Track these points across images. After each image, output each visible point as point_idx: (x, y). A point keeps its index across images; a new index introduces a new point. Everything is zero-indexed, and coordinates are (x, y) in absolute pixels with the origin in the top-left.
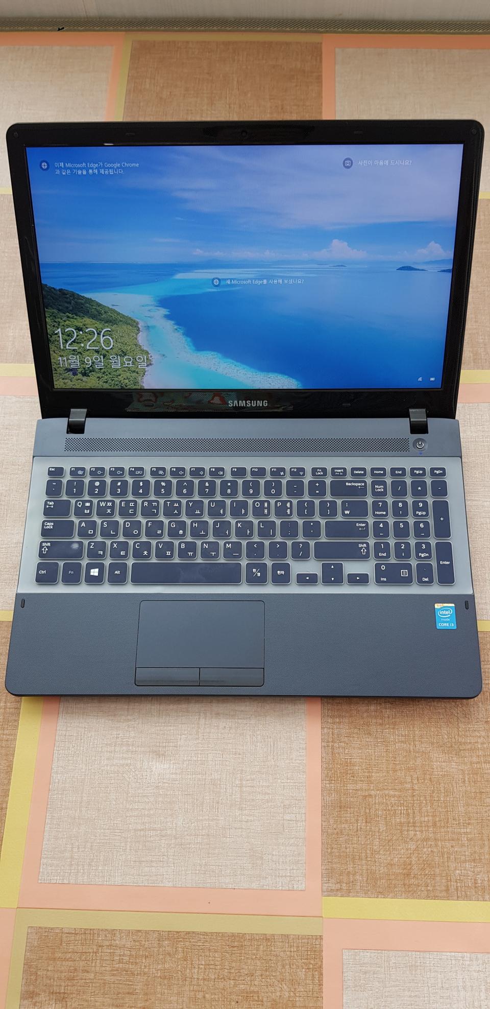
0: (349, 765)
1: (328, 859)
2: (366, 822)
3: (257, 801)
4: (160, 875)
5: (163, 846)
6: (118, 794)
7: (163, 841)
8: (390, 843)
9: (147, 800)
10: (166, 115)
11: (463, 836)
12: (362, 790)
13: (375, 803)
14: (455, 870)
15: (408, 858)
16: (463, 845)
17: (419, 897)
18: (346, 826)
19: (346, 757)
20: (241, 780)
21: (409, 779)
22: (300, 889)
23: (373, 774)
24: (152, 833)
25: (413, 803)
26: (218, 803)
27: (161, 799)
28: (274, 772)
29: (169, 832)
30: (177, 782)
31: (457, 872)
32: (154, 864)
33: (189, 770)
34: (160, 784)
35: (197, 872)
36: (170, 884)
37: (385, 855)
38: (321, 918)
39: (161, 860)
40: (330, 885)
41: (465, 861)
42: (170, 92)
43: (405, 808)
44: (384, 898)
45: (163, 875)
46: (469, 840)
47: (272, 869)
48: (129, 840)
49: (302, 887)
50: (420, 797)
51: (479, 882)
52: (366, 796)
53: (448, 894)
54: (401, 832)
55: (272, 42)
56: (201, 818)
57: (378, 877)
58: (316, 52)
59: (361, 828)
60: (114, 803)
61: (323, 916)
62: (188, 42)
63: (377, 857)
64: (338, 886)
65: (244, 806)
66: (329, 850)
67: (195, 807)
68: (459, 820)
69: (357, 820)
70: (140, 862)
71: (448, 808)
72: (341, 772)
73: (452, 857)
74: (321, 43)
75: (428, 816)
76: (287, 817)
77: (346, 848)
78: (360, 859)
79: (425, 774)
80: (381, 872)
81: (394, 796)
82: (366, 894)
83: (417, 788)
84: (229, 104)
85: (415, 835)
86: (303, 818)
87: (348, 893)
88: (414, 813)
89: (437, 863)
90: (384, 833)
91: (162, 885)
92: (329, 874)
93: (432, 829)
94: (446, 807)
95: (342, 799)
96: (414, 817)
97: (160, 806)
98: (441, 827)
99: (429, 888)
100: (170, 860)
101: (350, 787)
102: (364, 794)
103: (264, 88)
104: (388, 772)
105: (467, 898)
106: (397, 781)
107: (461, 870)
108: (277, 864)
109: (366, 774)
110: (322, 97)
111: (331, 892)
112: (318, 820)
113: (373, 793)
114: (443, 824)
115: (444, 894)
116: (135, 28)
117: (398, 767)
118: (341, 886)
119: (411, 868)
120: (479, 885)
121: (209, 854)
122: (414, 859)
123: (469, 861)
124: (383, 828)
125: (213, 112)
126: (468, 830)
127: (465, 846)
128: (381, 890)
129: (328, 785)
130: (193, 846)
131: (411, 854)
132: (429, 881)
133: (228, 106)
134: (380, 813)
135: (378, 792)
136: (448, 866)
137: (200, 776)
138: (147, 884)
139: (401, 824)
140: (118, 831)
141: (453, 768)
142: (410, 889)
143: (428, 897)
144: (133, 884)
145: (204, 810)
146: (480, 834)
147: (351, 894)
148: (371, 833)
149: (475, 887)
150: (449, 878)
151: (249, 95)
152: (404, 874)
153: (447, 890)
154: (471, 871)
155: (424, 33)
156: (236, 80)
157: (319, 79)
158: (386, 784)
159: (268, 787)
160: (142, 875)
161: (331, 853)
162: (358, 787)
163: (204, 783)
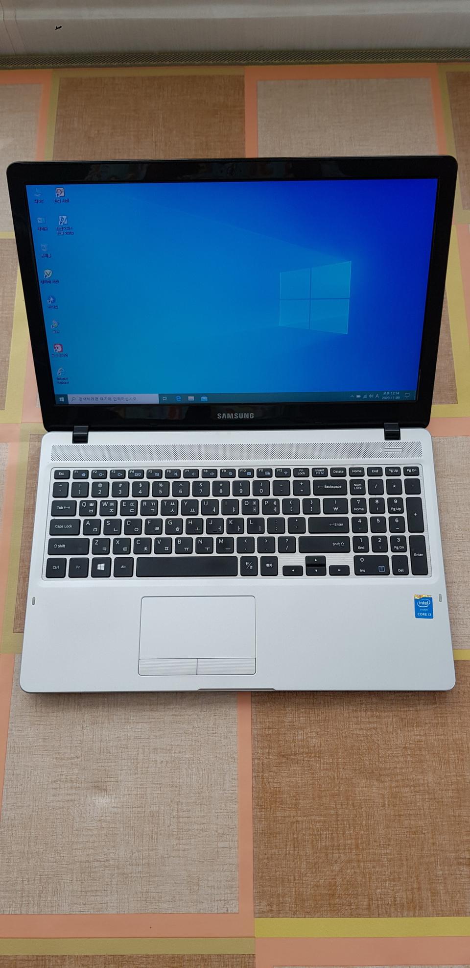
0: (278, 793)
1: (259, 883)
2: (294, 847)
3: (194, 831)
4: (105, 903)
5: (107, 876)
6: (63, 829)
7: (107, 872)
8: (317, 866)
9: (90, 833)
10: (94, 155)
11: (383, 857)
12: (290, 816)
13: (302, 829)
14: (377, 889)
15: (332, 879)
16: (383, 866)
17: (344, 916)
18: (276, 851)
19: (275, 786)
20: (178, 812)
21: (333, 805)
22: (234, 912)
23: (300, 801)
24: (96, 864)
25: (338, 827)
26: (157, 834)
27: (103, 832)
28: (208, 803)
29: (112, 863)
30: (118, 816)
31: (378, 891)
32: (99, 893)
33: (129, 804)
34: (102, 818)
35: (139, 899)
36: (115, 912)
37: (311, 877)
38: (254, 938)
39: (106, 889)
40: (262, 907)
41: (385, 881)
42: (98, 131)
43: (330, 832)
44: (311, 917)
45: (108, 903)
46: (389, 860)
47: (208, 894)
48: (75, 871)
49: (236, 910)
50: (343, 821)
51: (398, 899)
52: (293, 823)
53: (370, 912)
54: (327, 855)
55: (195, 76)
56: (141, 848)
57: (305, 898)
58: (239, 85)
59: (289, 853)
60: (61, 837)
61: (255, 936)
62: (114, 78)
63: (304, 879)
64: (269, 908)
65: (181, 836)
66: (260, 874)
67: (136, 839)
68: (380, 842)
69: (286, 845)
70: (86, 892)
71: (370, 830)
72: (270, 801)
73: (374, 877)
74: (243, 76)
75: (351, 839)
76: (221, 845)
77: (276, 872)
78: (289, 881)
79: (348, 799)
80: (308, 893)
81: (319, 821)
82: (294, 914)
83: (341, 813)
84: (155, 142)
85: (339, 857)
86: (236, 844)
87: (278, 914)
88: (338, 837)
89: (359, 883)
90: (311, 857)
91: (107, 913)
92: (260, 896)
93: (355, 851)
94: (367, 830)
95: (272, 826)
96: (338, 841)
97: (103, 838)
98: (363, 849)
99: (352, 907)
100: (114, 888)
101: (279, 814)
102: (291, 821)
103: (189, 124)
104: (314, 799)
105: (388, 915)
106: (322, 807)
107: (382, 889)
108: (213, 889)
109: (294, 801)
110: (245, 133)
111: (263, 914)
112: (250, 847)
113: (300, 819)
114: (365, 847)
115: (366, 912)
116: (62, 65)
117: (323, 794)
118: (272, 907)
119: (335, 889)
120: (398, 902)
121: (149, 881)
122: (338, 880)
123: (390, 880)
124: (309, 851)
125: (139, 150)
126: (388, 851)
127: (385, 866)
128: (308, 910)
129: (259, 813)
130: (134, 876)
131: (335, 875)
132: (352, 901)
133: (154, 144)
134: (307, 838)
135: (305, 818)
136: (370, 886)
137: (139, 809)
138: (92, 913)
139: (326, 847)
140: (66, 863)
141: (374, 793)
142: (335, 908)
143: (351, 916)
144: (79, 913)
145: (144, 840)
146: (398, 854)
147: (280, 915)
148: (298, 857)
149: (395, 905)
150: (371, 897)
151: (174, 132)
152: (330, 895)
153: (369, 909)
154: (391, 890)
155: (343, 63)
156: (162, 117)
157: (242, 113)
158: (312, 810)
159: (203, 817)
160: (88, 904)
161: (262, 877)
162: (287, 814)
163: (143, 815)
